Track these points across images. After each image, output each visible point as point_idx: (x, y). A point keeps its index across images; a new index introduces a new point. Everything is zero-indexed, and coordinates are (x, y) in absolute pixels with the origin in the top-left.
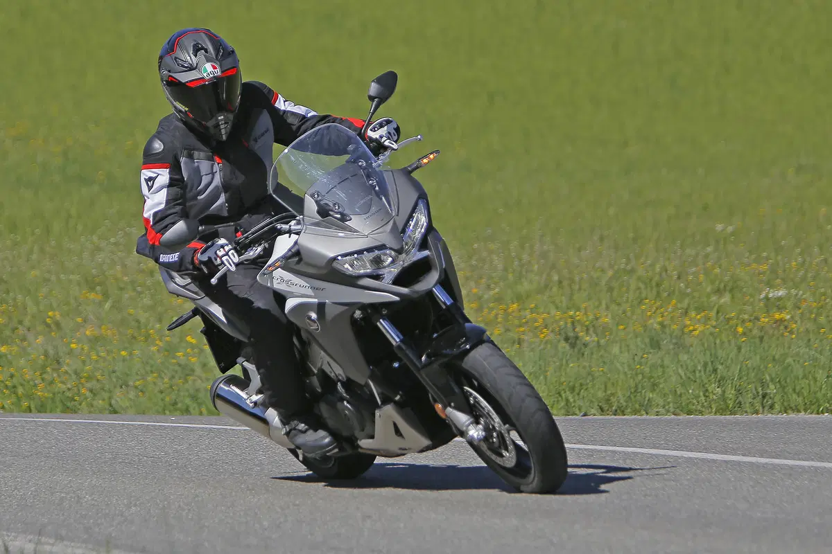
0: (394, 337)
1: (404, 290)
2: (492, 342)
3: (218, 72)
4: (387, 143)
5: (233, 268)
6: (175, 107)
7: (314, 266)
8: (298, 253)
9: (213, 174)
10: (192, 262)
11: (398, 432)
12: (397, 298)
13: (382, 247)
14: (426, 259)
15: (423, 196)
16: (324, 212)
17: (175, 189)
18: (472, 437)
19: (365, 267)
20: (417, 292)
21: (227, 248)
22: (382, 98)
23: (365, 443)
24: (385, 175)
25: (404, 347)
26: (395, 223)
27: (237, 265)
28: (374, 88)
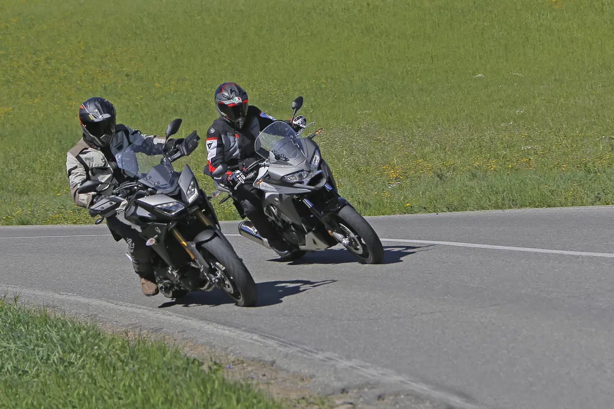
0: (309, 205)
1: (312, 187)
2: (349, 205)
3: (241, 101)
4: (301, 126)
5: (243, 182)
6: (221, 114)
7: (275, 180)
8: (268, 175)
9: (235, 142)
10: (227, 180)
11: (315, 243)
12: (310, 191)
13: (302, 170)
14: (320, 173)
15: (317, 148)
16: (277, 157)
17: (219, 149)
18: (344, 243)
19: (296, 179)
20: (318, 188)
21: (240, 174)
22: (297, 108)
23: (302, 247)
24: (301, 140)
25: (314, 209)
26: (307, 161)
27: (245, 181)
28: (294, 104)
